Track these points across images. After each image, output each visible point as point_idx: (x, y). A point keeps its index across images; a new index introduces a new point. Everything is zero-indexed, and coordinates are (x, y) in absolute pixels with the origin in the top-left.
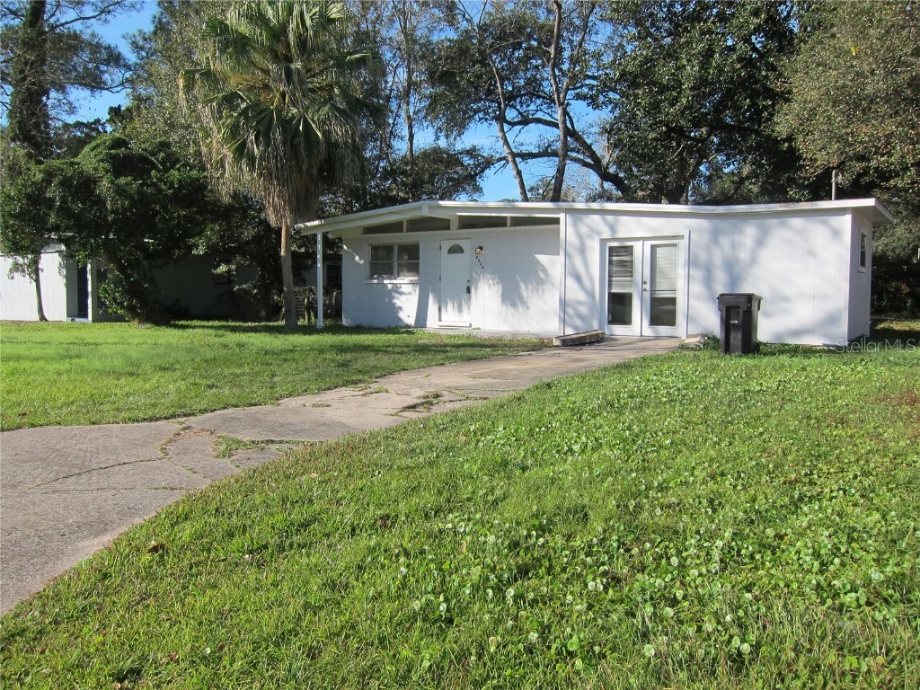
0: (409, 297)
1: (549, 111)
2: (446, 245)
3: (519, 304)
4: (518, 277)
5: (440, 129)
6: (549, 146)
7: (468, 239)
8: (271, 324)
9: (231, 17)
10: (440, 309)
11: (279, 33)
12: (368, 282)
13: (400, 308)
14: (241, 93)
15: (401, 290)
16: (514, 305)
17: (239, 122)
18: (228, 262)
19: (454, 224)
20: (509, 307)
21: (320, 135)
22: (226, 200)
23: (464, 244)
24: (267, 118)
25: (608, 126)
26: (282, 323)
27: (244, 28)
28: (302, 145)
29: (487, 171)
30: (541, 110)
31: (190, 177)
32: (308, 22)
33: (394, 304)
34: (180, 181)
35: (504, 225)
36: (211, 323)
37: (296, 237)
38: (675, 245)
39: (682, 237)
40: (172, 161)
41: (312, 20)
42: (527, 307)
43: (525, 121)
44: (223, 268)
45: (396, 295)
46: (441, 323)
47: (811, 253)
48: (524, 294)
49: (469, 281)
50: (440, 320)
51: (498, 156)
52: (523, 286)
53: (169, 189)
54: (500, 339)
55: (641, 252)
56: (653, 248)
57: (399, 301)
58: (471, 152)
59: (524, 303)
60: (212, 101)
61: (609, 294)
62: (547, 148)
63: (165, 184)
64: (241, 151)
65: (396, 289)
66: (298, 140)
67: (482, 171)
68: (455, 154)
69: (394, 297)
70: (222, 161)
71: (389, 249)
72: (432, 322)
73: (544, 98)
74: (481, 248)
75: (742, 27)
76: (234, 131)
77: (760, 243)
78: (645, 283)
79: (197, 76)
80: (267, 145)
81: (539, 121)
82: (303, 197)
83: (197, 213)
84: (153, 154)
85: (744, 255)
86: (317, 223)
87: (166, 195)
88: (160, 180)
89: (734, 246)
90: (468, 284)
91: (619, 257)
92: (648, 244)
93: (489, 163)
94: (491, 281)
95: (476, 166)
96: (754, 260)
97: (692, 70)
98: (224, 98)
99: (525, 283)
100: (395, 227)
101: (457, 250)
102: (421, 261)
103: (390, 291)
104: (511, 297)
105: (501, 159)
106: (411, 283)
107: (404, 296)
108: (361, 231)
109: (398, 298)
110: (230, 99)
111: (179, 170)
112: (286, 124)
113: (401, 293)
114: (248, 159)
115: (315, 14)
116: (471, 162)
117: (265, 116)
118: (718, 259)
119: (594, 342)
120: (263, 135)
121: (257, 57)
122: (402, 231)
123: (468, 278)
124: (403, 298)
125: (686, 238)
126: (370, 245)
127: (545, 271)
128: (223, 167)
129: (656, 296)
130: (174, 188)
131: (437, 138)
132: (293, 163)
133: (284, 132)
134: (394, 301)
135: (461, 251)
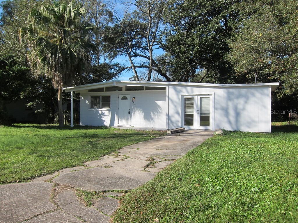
0: (108, 117)
1: (144, 52)
2: (121, 96)
3: (151, 120)
5: (106, 57)
6: (144, 64)
7: (129, 95)
8: (51, 125)
9: (42, 10)
10: (118, 120)
11: (60, 17)
12: (91, 109)
13: (104, 121)
14: (45, 38)
15: (105, 114)
16: (149, 120)
17: (44, 49)
18: (32, 101)
19: (124, 89)
20: (147, 121)
21: (76, 55)
22: (36, 78)
23: (127, 96)
24: (55, 48)
25: (159, 59)
26: (57, 124)
27: (47, 14)
28: (69, 58)
29: (122, 72)
30: (142, 52)
31: (22, 69)
32: (72, 13)
33: (102, 119)
34: (17, 70)
35: (143, 90)
36: (27, 125)
37: (63, 93)
38: (209, 98)
39: (211, 95)
40: (14, 63)
41: (74, 12)
43: (136, 55)
44: (30, 104)
45: (103, 116)
46: (119, 125)
49: (129, 110)
50: (118, 124)
51: (126, 67)
53: (13, 73)
54: (144, 131)
55: (197, 100)
56: (201, 98)
57: (104, 119)
58: (117, 65)
59: (152, 119)
60: (34, 40)
61: (185, 114)
62: (143, 65)
63: (12, 71)
64: (44, 60)
65: (103, 114)
66: (68, 56)
67: (121, 71)
68: (111, 66)
69: (102, 117)
70: (36, 63)
71: (99, 97)
72: (116, 125)
73: (143, 48)
74: (134, 98)
75: (213, 27)
76: (42, 52)
78: (198, 111)
79: (27, 31)
80: (55, 58)
81: (140, 56)
82: (68, 77)
83: (23, 83)
84: (6, 60)
86: (73, 87)
87: (12, 76)
88: (10, 70)
90: (129, 111)
91: (188, 102)
92: (199, 97)
93: (124, 69)
95: (119, 70)
97: (197, 40)
98: (39, 40)
100: (101, 90)
101: (125, 98)
102: (111, 102)
103: (100, 115)
104: (148, 117)
105: (127, 68)
106: (108, 110)
107: (106, 116)
108: (87, 91)
109: (103, 117)
110: (41, 40)
111: (17, 66)
112: (63, 50)
113: (105, 115)
114: (48, 63)
115: (75, 10)
116: (117, 68)
117: (55, 47)
119: (181, 132)
120: (54, 53)
121: (51, 25)
122: (104, 91)
123: (129, 109)
124: (106, 117)
125: (213, 95)
126: (91, 96)
128: (36, 65)
129: (202, 115)
130: (15, 73)
131: (105, 60)
132: (65, 65)
133: (63, 53)
134: (102, 118)
135: (126, 99)
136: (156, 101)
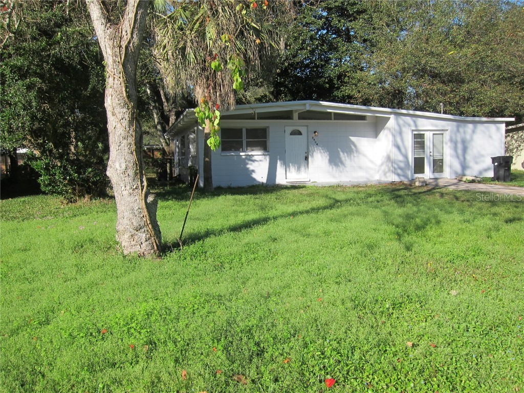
2: (289, 130)
3: (340, 164)
4: (339, 149)
7: (302, 126)
10: (286, 171)
13: (253, 171)
15: (254, 159)
16: (336, 165)
19: (296, 115)
20: (334, 166)
23: (303, 130)
33: (248, 169)
39: (446, 130)
42: (345, 166)
45: (250, 162)
46: (287, 180)
47: (490, 137)
48: (343, 159)
49: (306, 153)
50: (286, 178)
52: (341, 153)
55: (428, 136)
56: (433, 135)
57: (252, 166)
59: (342, 163)
65: (250, 158)
69: (247, 164)
72: (281, 179)
77: (474, 132)
85: (468, 137)
89: (465, 132)
90: (306, 155)
92: (431, 133)
94: (322, 151)
96: (472, 139)
99: (343, 152)
101: (297, 132)
103: (245, 160)
104: (335, 161)
106: (263, 155)
107: (256, 163)
109: (251, 164)
113: (254, 161)
118: (459, 139)
123: (306, 151)
124: (256, 164)
127: (355, 146)
134: (248, 166)
135: (300, 133)
136: (350, 137)
